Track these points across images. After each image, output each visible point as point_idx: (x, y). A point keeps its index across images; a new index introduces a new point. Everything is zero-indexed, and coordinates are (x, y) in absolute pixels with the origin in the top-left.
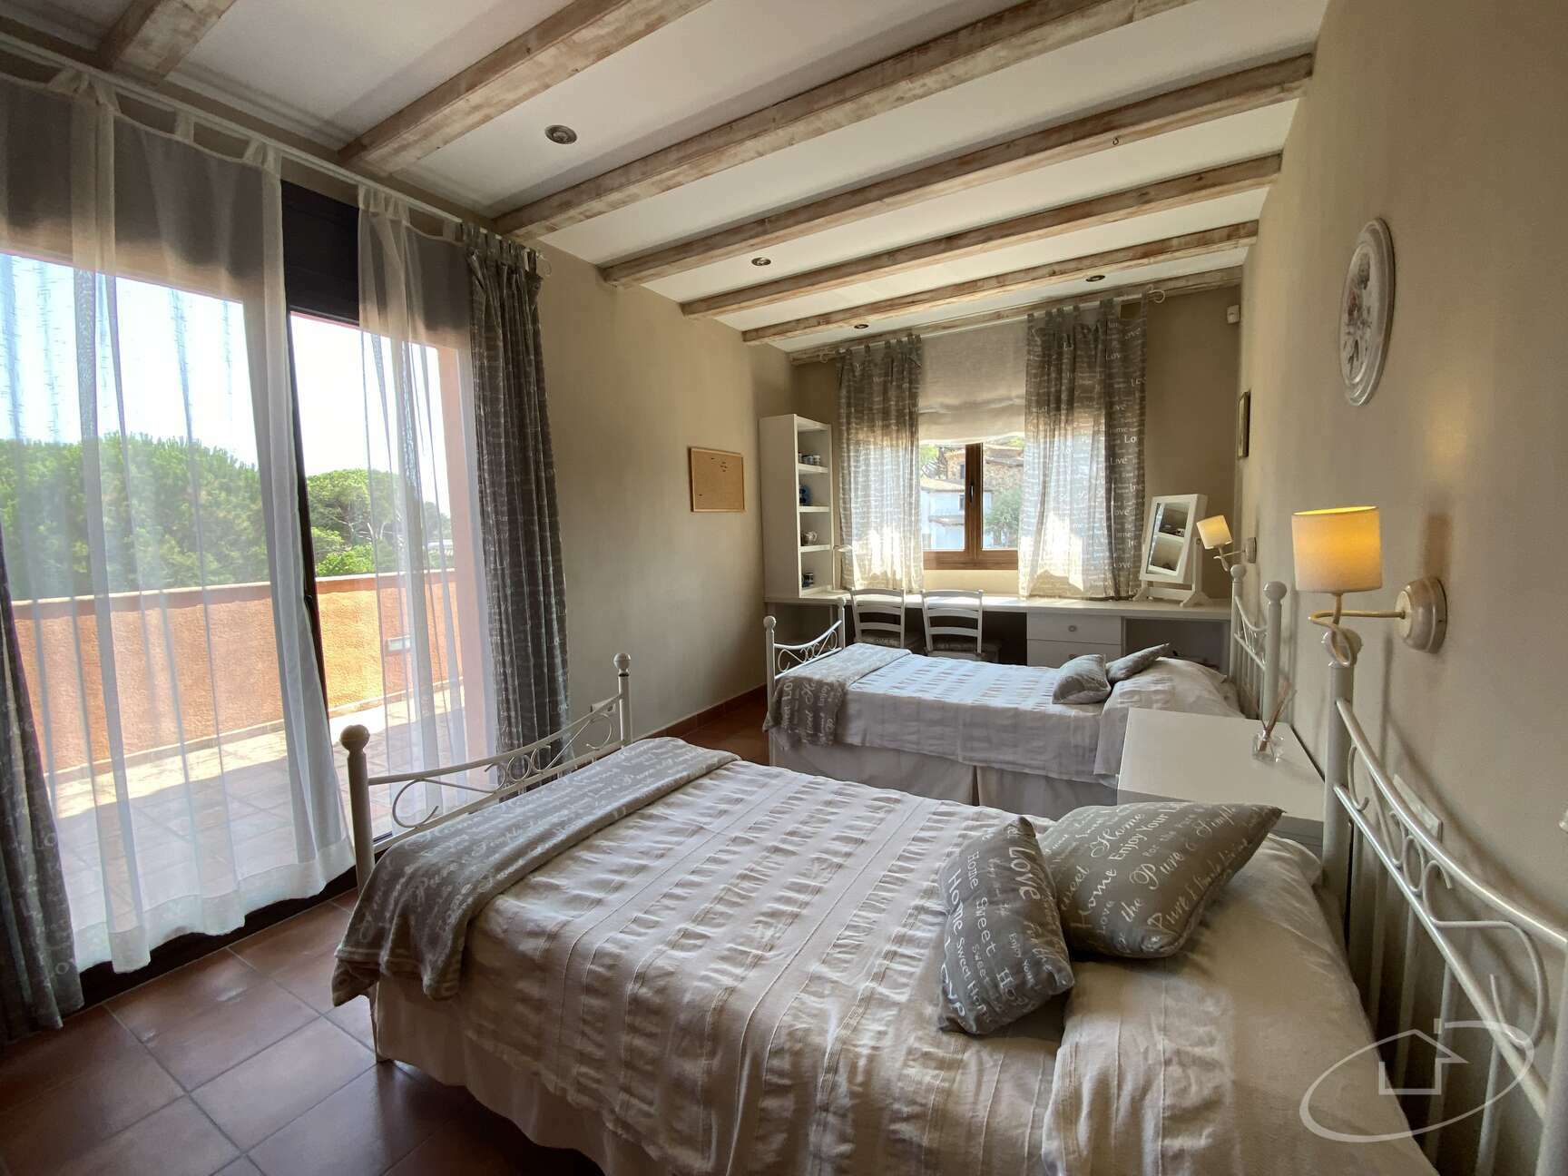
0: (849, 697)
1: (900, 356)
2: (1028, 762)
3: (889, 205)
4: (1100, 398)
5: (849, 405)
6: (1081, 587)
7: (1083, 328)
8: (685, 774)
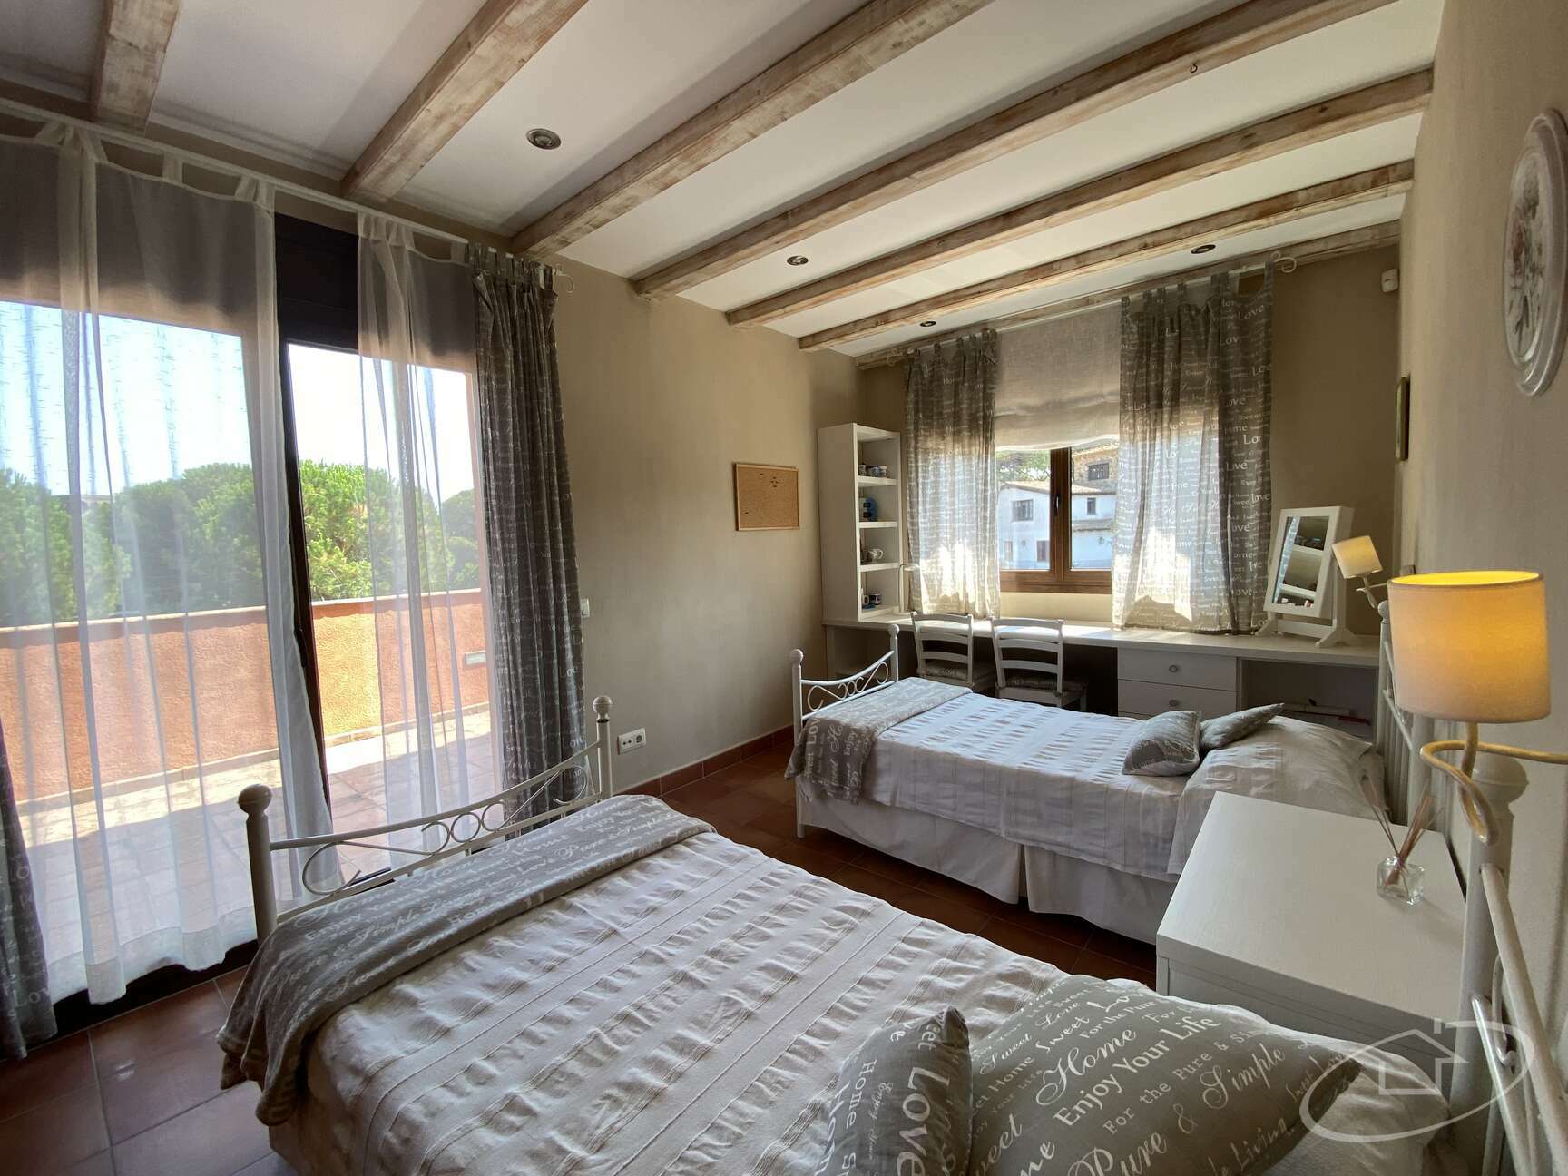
0: (879, 747)
1: (973, 354)
2: (1085, 847)
3: (920, 181)
4: (1210, 391)
5: (917, 411)
6: (1189, 616)
7: (1190, 310)
8: (633, 849)
